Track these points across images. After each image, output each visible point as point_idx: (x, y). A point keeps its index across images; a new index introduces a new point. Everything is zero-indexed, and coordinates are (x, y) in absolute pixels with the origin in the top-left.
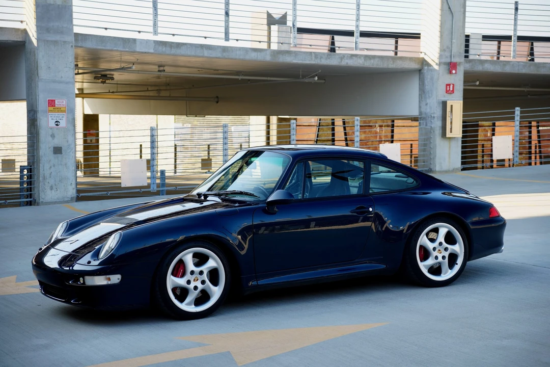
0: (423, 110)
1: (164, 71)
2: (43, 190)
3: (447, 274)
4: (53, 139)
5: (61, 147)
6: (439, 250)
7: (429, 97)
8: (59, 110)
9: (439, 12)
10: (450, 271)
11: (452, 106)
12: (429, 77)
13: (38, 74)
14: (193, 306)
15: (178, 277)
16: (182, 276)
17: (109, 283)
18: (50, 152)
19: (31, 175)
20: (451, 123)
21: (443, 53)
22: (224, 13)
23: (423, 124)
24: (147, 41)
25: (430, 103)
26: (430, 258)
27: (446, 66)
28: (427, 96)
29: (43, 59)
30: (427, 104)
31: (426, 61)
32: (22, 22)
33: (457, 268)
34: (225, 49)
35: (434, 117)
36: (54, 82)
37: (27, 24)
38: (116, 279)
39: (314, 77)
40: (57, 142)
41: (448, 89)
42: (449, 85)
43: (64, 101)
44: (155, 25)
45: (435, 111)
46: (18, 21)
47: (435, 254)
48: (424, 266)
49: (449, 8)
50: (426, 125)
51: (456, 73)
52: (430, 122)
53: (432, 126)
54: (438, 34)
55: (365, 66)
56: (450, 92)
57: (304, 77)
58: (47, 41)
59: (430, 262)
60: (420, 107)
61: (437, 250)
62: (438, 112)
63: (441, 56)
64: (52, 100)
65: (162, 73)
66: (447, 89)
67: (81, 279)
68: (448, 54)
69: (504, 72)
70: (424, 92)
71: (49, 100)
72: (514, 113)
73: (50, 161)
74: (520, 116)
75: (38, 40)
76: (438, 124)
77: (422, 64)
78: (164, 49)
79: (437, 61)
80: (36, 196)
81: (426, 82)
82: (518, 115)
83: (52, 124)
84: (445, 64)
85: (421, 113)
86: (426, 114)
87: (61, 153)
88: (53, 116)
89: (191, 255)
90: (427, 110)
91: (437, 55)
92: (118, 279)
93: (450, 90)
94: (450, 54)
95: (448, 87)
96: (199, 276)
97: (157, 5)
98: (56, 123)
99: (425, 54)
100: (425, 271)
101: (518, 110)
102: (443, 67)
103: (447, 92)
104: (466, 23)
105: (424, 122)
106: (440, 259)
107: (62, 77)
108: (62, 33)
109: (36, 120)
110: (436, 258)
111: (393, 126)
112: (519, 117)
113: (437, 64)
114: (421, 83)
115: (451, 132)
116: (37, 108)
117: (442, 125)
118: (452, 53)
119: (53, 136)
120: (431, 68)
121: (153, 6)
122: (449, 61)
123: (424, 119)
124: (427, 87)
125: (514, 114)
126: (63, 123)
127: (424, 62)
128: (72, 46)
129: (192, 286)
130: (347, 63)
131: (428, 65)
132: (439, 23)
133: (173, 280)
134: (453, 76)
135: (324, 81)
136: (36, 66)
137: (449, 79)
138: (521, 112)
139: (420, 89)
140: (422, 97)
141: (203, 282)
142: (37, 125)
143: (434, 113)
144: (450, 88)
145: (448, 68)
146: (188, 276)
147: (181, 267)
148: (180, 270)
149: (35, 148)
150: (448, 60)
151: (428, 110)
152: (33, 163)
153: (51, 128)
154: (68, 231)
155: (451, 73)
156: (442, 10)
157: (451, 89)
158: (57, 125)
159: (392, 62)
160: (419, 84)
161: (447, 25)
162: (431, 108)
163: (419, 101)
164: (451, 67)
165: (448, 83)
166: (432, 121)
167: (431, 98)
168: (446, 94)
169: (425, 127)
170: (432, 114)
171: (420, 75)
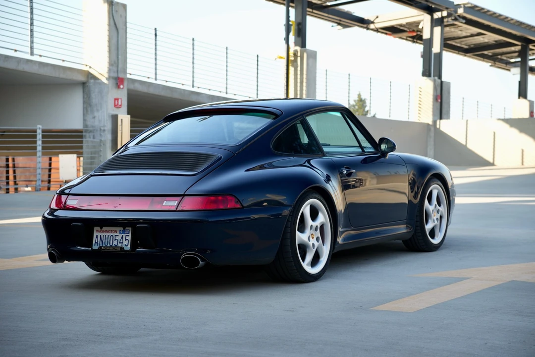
0: (89, 123)
7: (98, 110)
9: (107, 27)
11: (122, 120)
20: (122, 136)
21: (111, 67)
25: (99, 117)
27: (114, 80)
28: (95, 109)
30: (94, 117)
31: (91, 74)
35: (104, 130)
42: (118, 99)
45: (106, 124)
49: (115, 24)
51: (123, 88)
52: (99, 136)
53: (102, 139)
54: (107, 49)
55: (39, 73)
56: (118, 106)
60: (85, 120)
62: (109, 126)
63: (110, 71)
66: (115, 103)
68: (115, 69)
70: (90, 105)
76: (108, 137)
77: (88, 77)
79: (106, 75)
81: (93, 95)
84: (113, 78)
85: (86, 125)
86: (93, 126)
90: (94, 123)
91: (106, 70)
93: (118, 104)
95: (116, 101)
99: (90, 67)
102: (113, 82)
103: (115, 106)
105: (91, 134)
113: (107, 79)
117: (112, 137)
118: (119, 69)
120: (99, 81)
122: (117, 76)
123: (91, 132)
124: (95, 101)
127: (90, 76)
130: (23, 68)
131: (95, 78)
132: (107, 38)
134: (119, 91)
137: (114, 93)
139: (84, 102)
140: (87, 111)
143: (104, 126)
144: (118, 102)
145: (115, 83)
150: (115, 75)
151: (96, 123)
155: (119, 87)
156: (109, 25)
157: (120, 104)
159: (62, 72)
160: (84, 98)
161: (114, 41)
162: (100, 121)
163: (84, 114)
164: (119, 81)
165: (116, 97)
166: (102, 134)
167: (100, 112)
168: (115, 109)
169: (92, 139)
170: (101, 127)
171: (84, 87)
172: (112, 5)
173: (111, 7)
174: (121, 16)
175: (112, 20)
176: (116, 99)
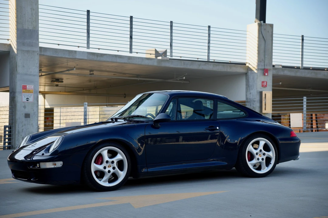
0: (248, 97)
1: (93, 74)
2: (18, 140)
3: (265, 170)
4: (25, 109)
5: (29, 114)
6: (260, 155)
7: (252, 89)
8: (29, 91)
9: (257, 39)
10: (266, 168)
11: (265, 94)
12: (252, 77)
13: (17, 70)
14: (108, 183)
15: (98, 164)
16: (101, 164)
17: (55, 167)
18: (23, 117)
19: (10, 131)
20: (265, 104)
21: (259, 63)
22: (129, 37)
23: (249, 105)
24: (83, 52)
25: (252, 93)
26: (254, 159)
29: (20, 61)
30: (250, 93)
32: (8, 40)
33: (271, 166)
34: (129, 58)
35: (255, 101)
36: (26, 74)
37: (11, 41)
38: (59, 164)
39: (183, 77)
40: (27, 111)
41: (263, 84)
42: (264, 82)
43: (32, 86)
44: (88, 43)
45: (256, 97)
46: (6, 39)
47: (257, 157)
48: (251, 164)
49: (263, 37)
50: (250, 106)
51: (268, 75)
52: (252, 104)
53: (254, 106)
54: (257, 52)
55: (213, 70)
56: (264, 86)
58: (23, 50)
60: (246, 95)
61: (258, 155)
62: (257, 98)
63: (258, 65)
64: (25, 86)
65: (92, 75)
67: (38, 165)
68: (263, 64)
69: (296, 76)
70: (249, 86)
71: (23, 86)
72: (303, 100)
73: (22, 122)
75: (17, 50)
76: (257, 105)
77: (247, 69)
78: (93, 57)
79: (256, 68)
80: (13, 144)
81: (250, 81)
82: (305, 102)
83: (24, 100)
84: (261, 69)
85: (247, 99)
86: (250, 99)
87: (29, 117)
88: (25, 95)
89: (106, 151)
90: (250, 97)
91: (256, 64)
92: (61, 164)
93: (264, 85)
94: (264, 64)
95: (263, 83)
96: (111, 164)
97: (89, 31)
98: (27, 99)
99: (249, 64)
100: (251, 167)
101: (305, 98)
102: (261, 72)
103: (262, 86)
104: (273, 47)
106: (260, 160)
107: (31, 72)
108: (32, 46)
109: (15, 98)
110: (258, 159)
113: (256, 70)
114: (247, 81)
115: (265, 110)
116: (15, 90)
117: (260, 105)
118: (265, 63)
119: (25, 107)
120: (253, 72)
121: (87, 32)
122: (264, 68)
123: (249, 102)
124: (251, 83)
126: (31, 100)
127: (249, 69)
128: (38, 54)
129: (107, 170)
130: (203, 68)
131: (251, 70)
132: (257, 46)
133: (95, 166)
134: (266, 77)
135: (189, 82)
136: (16, 65)
137: (263, 78)
138: (307, 100)
139: (246, 85)
140: (247, 90)
141: (114, 168)
142: (15, 100)
143: (255, 99)
144: (264, 83)
145: (263, 72)
146: (104, 164)
147: (100, 158)
148: (100, 160)
149: (14, 114)
150: (263, 68)
151: (251, 97)
152: (12, 123)
153: (24, 102)
154: (30, 141)
155: (264, 75)
156: (259, 38)
158: (27, 100)
159: (229, 68)
160: (246, 82)
161: (263, 47)
162: (253, 96)
163: (246, 92)
164: (265, 71)
165: (263, 81)
166: (254, 103)
168: (262, 88)
170: (254, 99)
171: (246, 76)
172: (262, 26)
173: (260, 28)
174: (268, 32)
175: (261, 35)
176: (263, 82)
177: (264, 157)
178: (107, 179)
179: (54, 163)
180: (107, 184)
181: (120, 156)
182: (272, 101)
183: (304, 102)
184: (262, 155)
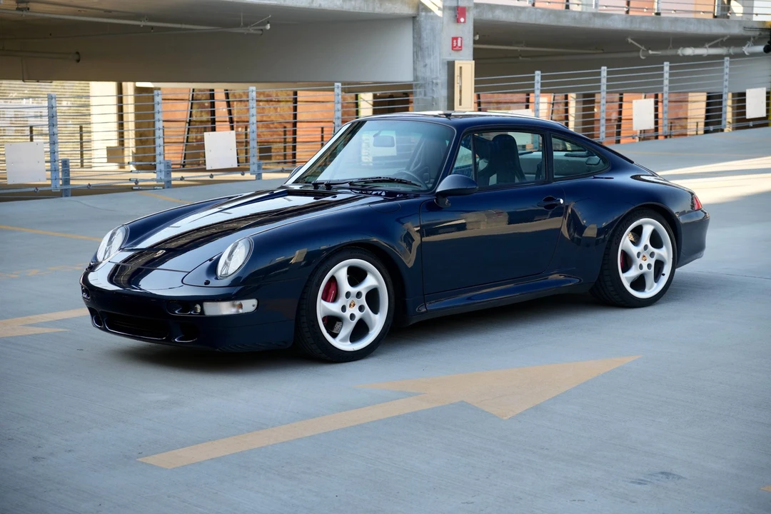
0: (419, 74)
3: (653, 289)
6: (644, 256)
7: (429, 56)
10: (655, 284)
11: (461, 68)
12: (428, 27)
14: (349, 343)
15: (329, 301)
16: (334, 300)
20: (461, 91)
23: (420, 93)
25: (431, 64)
26: (634, 267)
27: (451, 12)
28: (426, 53)
30: (425, 66)
31: (423, 4)
33: (663, 280)
35: (437, 84)
38: (249, 305)
39: (264, 24)
41: (455, 44)
42: (457, 39)
45: (439, 75)
47: (639, 261)
48: (626, 278)
50: (425, 95)
51: (464, 22)
52: (431, 91)
53: (435, 97)
55: (344, 10)
56: (457, 48)
57: (246, 25)
59: (633, 273)
60: (415, 69)
61: (641, 256)
62: (443, 77)
66: (453, 44)
67: (198, 307)
69: (518, 21)
70: (421, 49)
74: (541, 83)
76: (442, 93)
77: (418, 8)
79: (440, 5)
81: (424, 35)
82: (538, 82)
84: (451, 8)
85: (416, 78)
86: (424, 79)
89: (345, 270)
90: (425, 73)
92: (254, 306)
93: (457, 45)
95: (455, 41)
96: (356, 300)
100: (627, 286)
101: (538, 75)
102: (450, 14)
103: (453, 48)
105: (422, 90)
106: (645, 268)
110: (641, 267)
111: (295, 101)
112: (539, 84)
113: (439, 9)
114: (416, 36)
115: (460, 104)
117: (449, 95)
120: (432, 14)
122: (456, 5)
123: (421, 86)
124: (426, 41)
125: (534, 80)
127: (420, 6)
129: (347, 314)
130: (320, 5)
131: (427, 9)
133: (324, 307)
134: (460, 26)
137: (454, 30)
138: (543, 78)
139: (414, 44)
140: (417, 55)
141: (361, 308)
143: (437, 78)
144: (457, 42)
145: (454, 15)
146: (342, 300)
147: (333, 287)
148: (332, 292)
150: (454, 4)
151: (428, 74)
154: (129, 241)
155: (458, 21)
157: (459, 45)
159: (378, 5)
160: (414, 37)
162: (432, 71)
163: (414, 61)
164: (458, 12)
165: (455, 35)
166: (434, 89)
167: (432, 57)
168: (453, 52)
169: (423, 97)
170: (433, 79)
171: (414, 24)
176: (455, 39)
177: (652, 261)
178: (348, 334)
179: (238, 303)
180: (348, 347)
181: (373, 280)
182: (475, 84)
183: (536, 84)
184: (648, 256)
